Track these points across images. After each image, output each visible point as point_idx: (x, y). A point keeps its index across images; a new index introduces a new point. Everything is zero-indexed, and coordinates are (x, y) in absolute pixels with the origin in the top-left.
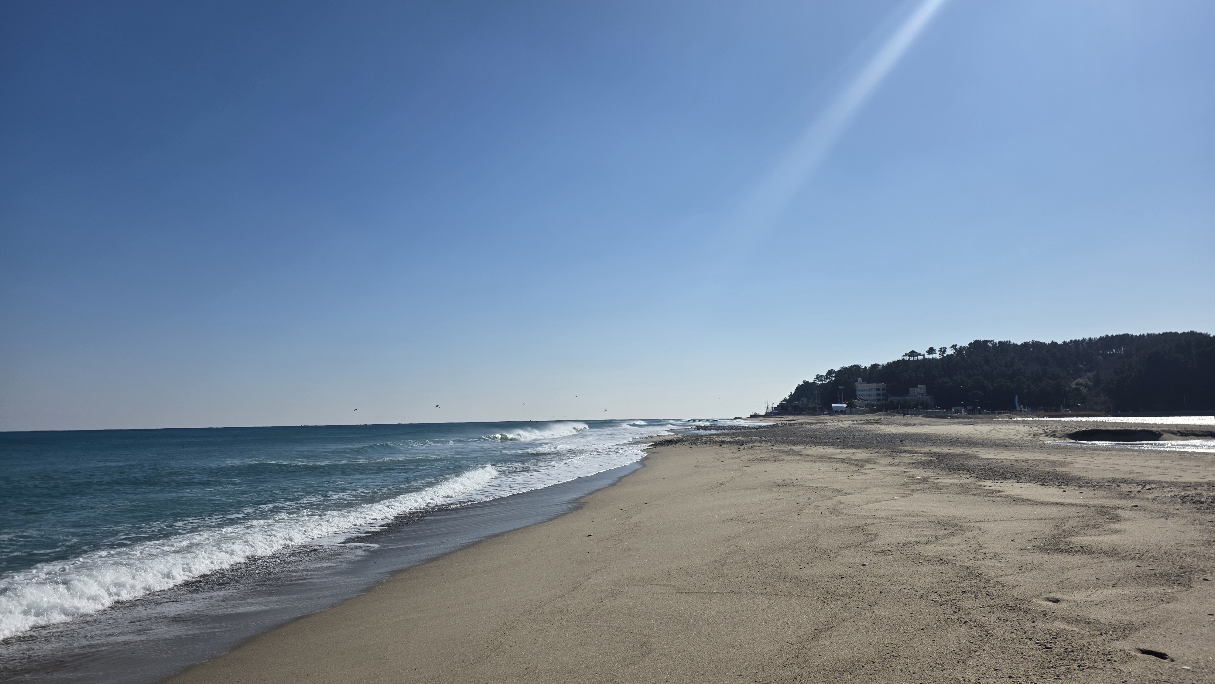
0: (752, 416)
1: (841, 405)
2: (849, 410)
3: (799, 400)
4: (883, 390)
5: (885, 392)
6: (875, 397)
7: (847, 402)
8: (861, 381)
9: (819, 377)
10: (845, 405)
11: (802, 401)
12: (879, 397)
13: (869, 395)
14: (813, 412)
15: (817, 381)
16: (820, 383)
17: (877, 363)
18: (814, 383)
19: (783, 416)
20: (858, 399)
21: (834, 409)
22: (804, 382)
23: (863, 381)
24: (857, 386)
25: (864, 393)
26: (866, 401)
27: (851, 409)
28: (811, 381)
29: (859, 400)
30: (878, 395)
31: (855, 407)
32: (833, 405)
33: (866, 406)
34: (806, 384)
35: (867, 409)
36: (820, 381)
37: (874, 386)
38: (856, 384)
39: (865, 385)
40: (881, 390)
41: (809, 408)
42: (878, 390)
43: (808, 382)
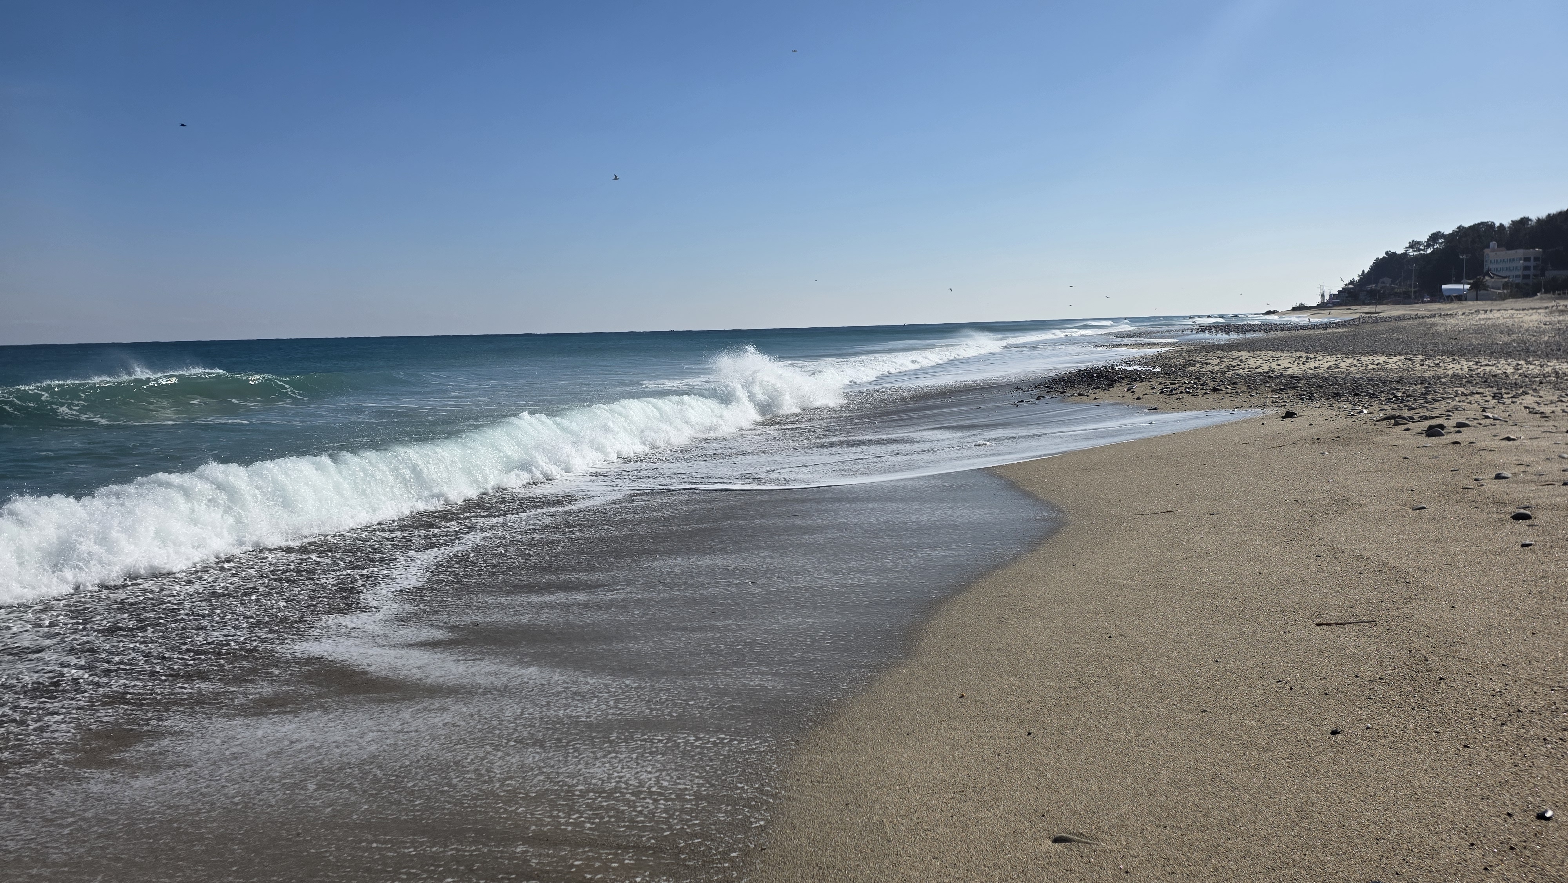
0: (1295, 309)
1: (1460, 286)
2: (1475, 293)
3: (1376, 283)
4: (1536, 259)
5: (1539, 263)
6: (1519, 273)
7: (1472, 281)
8: (1496, 247)
9: (1414, 245)
10: (1467, 287)
11: (1383, 283)
12: (1526, 272)
13: (1508, 269)
14: (1405, 299)
15: (1411, 250)
16: (1415, 253)
17: (1527, 216)
18: (1405, 255)
19: (1351, 307)
20: (1490, 276)
21: (1446, 294)
22: (1387, 253)
23: (1498, 246)
24: (1488, 254)
25: (1500, 266)
26: (1505, 277)
27: (1479, 291)
28: (1400, 251)
29: (1492, 278)
30: (1526, 268)
31: (1486, 288)
32: (1444, 287)
33: (1505, 286)
34: (1391, 257)
35: (1505, 291)
36: (1415, 251)
37: (1520, 253)
38: (1486, 251)
39: (1504, 252)
40: (1532, 259)
41: (1396, 293)
42: (1527, 259)
43: (1394, 253)
